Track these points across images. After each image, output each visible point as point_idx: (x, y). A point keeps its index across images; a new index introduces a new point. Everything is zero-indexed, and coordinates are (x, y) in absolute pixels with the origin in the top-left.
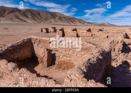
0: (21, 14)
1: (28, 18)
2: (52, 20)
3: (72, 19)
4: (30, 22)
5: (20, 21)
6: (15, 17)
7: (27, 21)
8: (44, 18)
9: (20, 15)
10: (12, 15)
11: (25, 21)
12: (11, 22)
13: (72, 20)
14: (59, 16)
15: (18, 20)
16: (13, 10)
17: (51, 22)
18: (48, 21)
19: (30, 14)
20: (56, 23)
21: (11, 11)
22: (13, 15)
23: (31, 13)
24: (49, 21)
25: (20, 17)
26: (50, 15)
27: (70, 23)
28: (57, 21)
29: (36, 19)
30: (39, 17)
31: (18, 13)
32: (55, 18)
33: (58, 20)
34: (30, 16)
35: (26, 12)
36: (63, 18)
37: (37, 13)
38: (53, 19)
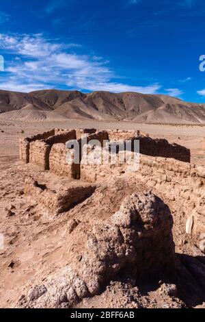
0: (84, 102)
1: (98, 110)
2: (150, 113)
4: (100, 118)
5: (82, 117)
6: (72, 109)
7: (94, 116)
8: (131, 109)
9: (83, 104)
10: (68, 106)
11: (91, 117)
12: (65, 120)
14: (166, 103)
15: (76, 115)
16: (70, 96)
17: (146, 118)
18: (138, 117)
19: (102, 103)
20: (159, 120)
21: (68, 98)
22: (70, 105)
23: (104, 100)
24: (143, 115)
25: (82, 110)
26: (146, 102)
28: (160, 116)
29: (114, 111)
30: (120, 106)
31: (79, 101)
32: (156, 108)
33: (164, 113)
34: (101, 107)
35: (95, 97)
36: (177, 108)
37: (116, 98)
38: (151, 111)
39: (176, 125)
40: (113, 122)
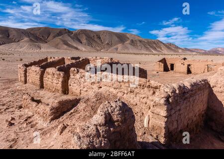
0: (71, 37)
1: (82, 43)
2: (120, 46)
3: (155, 43)
4: (84, 49)
5: (70, 48)
6: (62, 43)
7: (79, 48)
8: (106, 42)
9: (70, 39)
10: (59, 40)
11: (77, 49)
12: (56, 50)
13: (154, 45)
14: (131, 39)
15: (65, 47)
16: (60, 32)
17: (117, 49)
18: (112, 48)
19: (85, 38)
20: (126, 51)
21: (58, 34)
22: (60, 39)
23: (86, 36)
24: (114, 47)
25: (69, 43)
26: (117, 38)
27: (150, 51)
28: (127, 48)
29: (94, 44)
30: (98, 41)
31: (67, 36)
32: (124, 42)
33: (129, 46)
34: (84, 41)
35: (79, 34)
36: (138, 42)
37: (95, 35)
38: (120, 44)
39: (138, 54)
40: (93, 52)
